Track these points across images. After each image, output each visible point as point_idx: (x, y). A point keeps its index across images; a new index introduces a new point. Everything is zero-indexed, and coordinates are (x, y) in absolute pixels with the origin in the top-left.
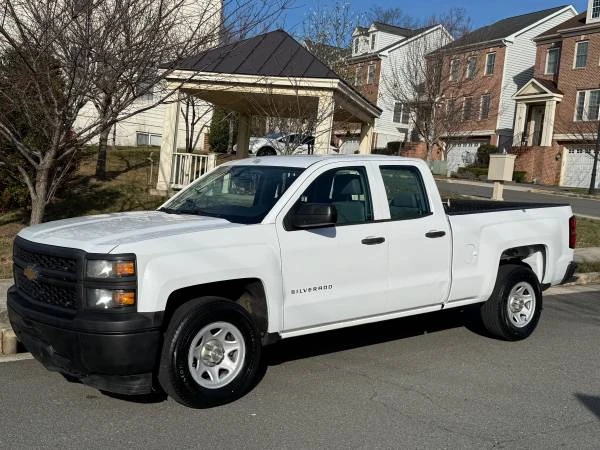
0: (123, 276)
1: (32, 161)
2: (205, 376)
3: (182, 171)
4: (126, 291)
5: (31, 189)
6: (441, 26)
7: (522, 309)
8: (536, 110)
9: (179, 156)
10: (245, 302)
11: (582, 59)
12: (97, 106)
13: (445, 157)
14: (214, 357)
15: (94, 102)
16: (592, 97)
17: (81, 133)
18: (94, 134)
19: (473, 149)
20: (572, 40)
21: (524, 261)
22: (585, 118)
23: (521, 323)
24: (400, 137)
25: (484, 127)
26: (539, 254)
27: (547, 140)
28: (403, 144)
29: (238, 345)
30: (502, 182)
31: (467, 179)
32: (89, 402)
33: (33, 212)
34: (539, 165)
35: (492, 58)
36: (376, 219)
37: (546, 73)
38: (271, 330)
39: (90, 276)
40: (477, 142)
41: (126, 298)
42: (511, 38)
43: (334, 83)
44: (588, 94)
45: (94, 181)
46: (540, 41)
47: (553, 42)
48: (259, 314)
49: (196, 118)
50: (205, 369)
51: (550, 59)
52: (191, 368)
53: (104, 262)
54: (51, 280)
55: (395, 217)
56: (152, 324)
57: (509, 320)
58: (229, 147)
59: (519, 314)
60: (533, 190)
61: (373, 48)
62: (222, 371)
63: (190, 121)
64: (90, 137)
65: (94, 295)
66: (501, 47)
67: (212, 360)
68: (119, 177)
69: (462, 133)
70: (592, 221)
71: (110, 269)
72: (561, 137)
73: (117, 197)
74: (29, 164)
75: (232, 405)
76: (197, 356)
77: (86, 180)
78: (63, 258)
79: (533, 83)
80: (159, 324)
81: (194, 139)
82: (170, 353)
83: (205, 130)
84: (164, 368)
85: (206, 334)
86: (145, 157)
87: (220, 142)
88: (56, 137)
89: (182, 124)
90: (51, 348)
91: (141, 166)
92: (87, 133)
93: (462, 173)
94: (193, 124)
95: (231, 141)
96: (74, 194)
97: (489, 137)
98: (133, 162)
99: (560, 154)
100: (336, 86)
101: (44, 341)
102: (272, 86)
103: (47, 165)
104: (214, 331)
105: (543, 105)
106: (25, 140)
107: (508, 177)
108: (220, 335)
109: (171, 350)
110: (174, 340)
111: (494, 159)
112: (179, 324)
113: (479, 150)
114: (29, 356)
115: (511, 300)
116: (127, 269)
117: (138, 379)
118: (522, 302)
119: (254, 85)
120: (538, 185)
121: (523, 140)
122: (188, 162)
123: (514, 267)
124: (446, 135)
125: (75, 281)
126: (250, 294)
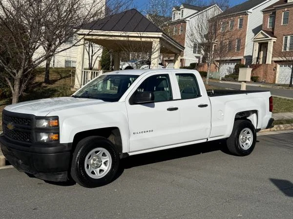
0: (53, 126)
1: (12, 75)
2: (93, 173)
3: (87, 79)
4: (54, 133)
5: (12, 88)
6: (216, 5)
7: (246, 141)
8: (263, 46)
9: (85, 72)
10: (111, 139)
11: (286, 20)
12: (44, 48)
13: (219, 70)
14: (97, 164)
15: (43, 46)
16: (291, 39)
17: (36, 61)
18: (42, 61)
19: (233, 66)
20: (281, 10)
21: (248, 118)
22: (288, 50)
23: (246, 148)
24: (196, 61)
25: (238, 55)
26: (255, 115)
27: (269, 61)
28: (198, 64)
29: (108, 158)
30: (245, 82)
31: (230, 81)
32: (39, 186)
33: (13, 100)
34: (266, 73)
35: (241, 20)
36: (174, 99)
37: (268, 27)
38: (124, 151)
39: (37, 126)
40: (234, 63)
41: (54, 137)
42: (250, 10)
43: (160, 35)
44: (289, 37)
45: (44, 85)
46: (265, 11)
47: (271, 12)
48: (118, 144)
49: (94, 53)
50: (92, 169)
51: (270, 20)
52: (86, 169)
53: (44, 120)
54: (20, 130)
55: (183, 98)
56: (67, 149)
57: (240, 146)
58: (111, 67)
59: (245, 143)
60: (262, 86)
61: (182, 16)
62: (101, 171)
63: (91, 55)
64: (39, 63)
65: (40, 135)
66: (246, 15)
67: (96, 165)
68: (56, 83)
69: (227, 58)
70: (288, 100)
71: (47, 124)
72: (276, 59)
73: (55, 92)
74: (11, 76)
75: (106, 186)
76: (89, 164)
77: (40, 84)
78: (24, 119)
79: (262, 32)
80: (70, 149)
81: (93, 63)
82: (76, 162)
83: (99, 59)
84: (73, 169)
85: (93, 153)
86: (68, 72)
87: (106, 65)
88: (23, 63)
89: (86, 56)
90: (20, 161)
91: (67, 77)
92: (38, 61)
93: (227, 78)
94: (92, 56)
95: (111, 64)
96: (35, 91)
97: (240, 60)
98: (63, 75)
99: (276, 68)
100: (160, 36)
101: (17, 158)
102: (129, 37)
103: (20, 77)
104: (97, 152)
105: (267, 43)
106: (9, 65)
107: (249, 79)
108: (100, 154)
109: (76, 160)
110: (77, 156)
111: (241, 70)
112: (80, 149)
113: (235, 66)
114: (11, 166)
115: (241, 137)
116: (54, 123)
117: (61, 174)
118: (246, 137)
119: (120, 36)
120: (264, 83)
121: (257, 61)
122: (90, 75)
123: (242, 121)
124: (218, 59)
125: (31, 129)
126: (113, 134)
